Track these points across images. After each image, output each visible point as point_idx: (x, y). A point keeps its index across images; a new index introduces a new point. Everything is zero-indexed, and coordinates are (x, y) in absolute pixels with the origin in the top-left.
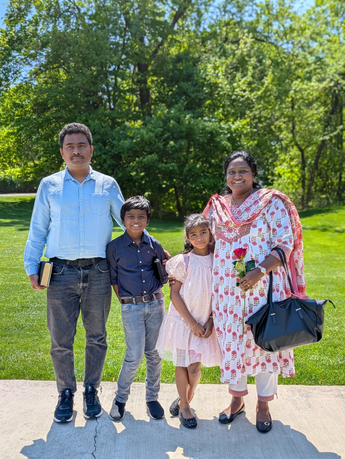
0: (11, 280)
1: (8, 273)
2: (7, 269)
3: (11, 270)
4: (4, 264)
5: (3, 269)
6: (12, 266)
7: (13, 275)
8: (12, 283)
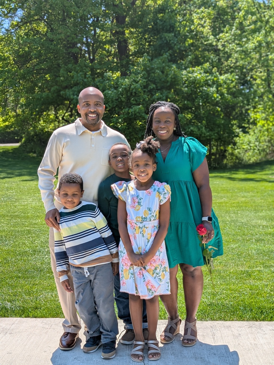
0: (14, 226)
1: (10, 220)
2: (7, 216)
3: (12, 217)
4: (3, 211)
5: (4, 216)
6: (12, 213)
7: (15, 221)
8: (17, 229)
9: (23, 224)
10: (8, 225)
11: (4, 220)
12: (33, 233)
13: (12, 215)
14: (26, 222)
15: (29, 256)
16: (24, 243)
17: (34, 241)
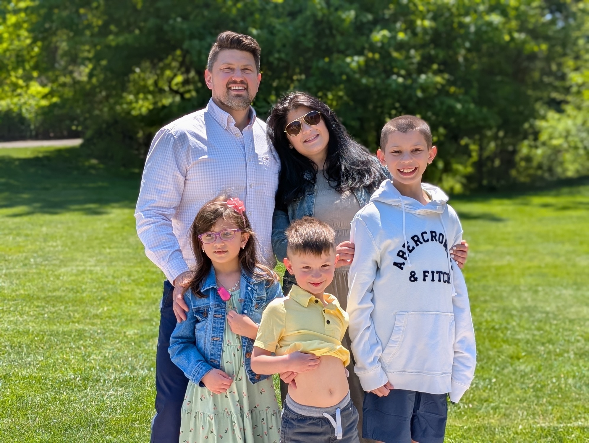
1: (44, 307)
2: (38, 298)
3: (48, 300)
5: (29, 298)
6: (50, 291)
7: (53, 310)
8: (55, 327)
9: (70, 316)
10: (37, 318)
11: (30, 307)
12: (90, 337)
13: (49, 296)
14: (76, 311)
15: (73, 390)
16: (67, 360)
17: (89, 356)
